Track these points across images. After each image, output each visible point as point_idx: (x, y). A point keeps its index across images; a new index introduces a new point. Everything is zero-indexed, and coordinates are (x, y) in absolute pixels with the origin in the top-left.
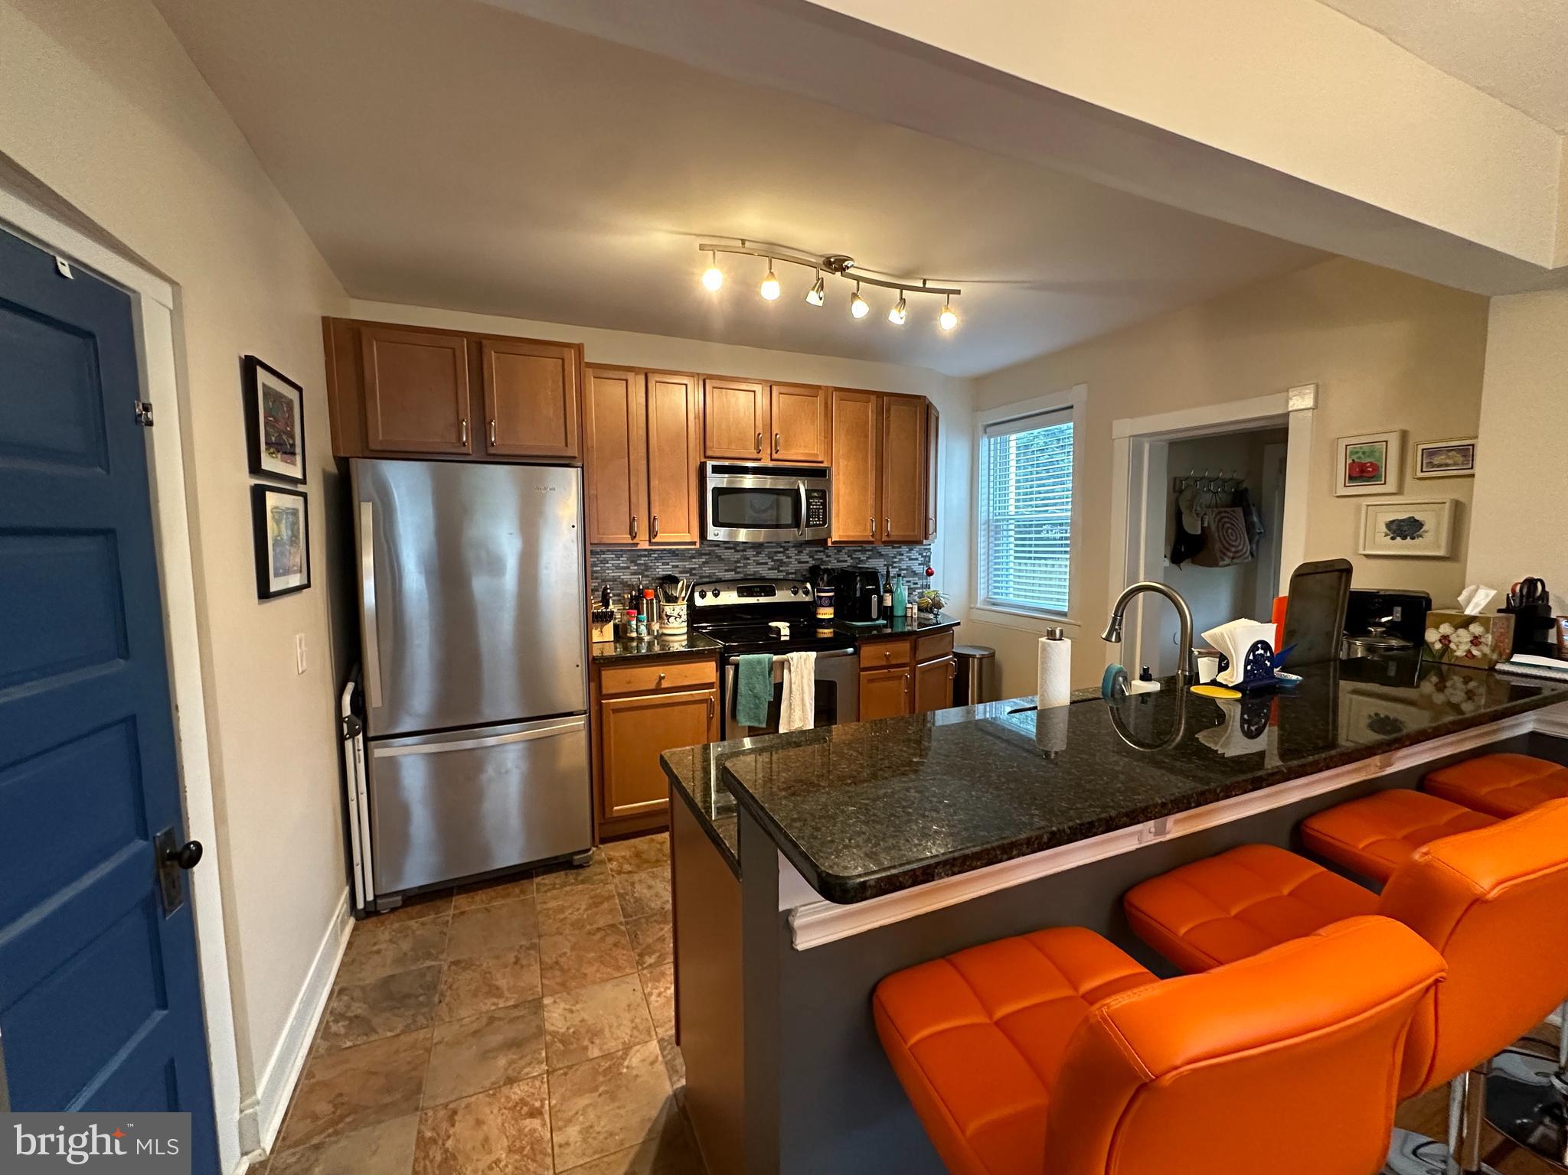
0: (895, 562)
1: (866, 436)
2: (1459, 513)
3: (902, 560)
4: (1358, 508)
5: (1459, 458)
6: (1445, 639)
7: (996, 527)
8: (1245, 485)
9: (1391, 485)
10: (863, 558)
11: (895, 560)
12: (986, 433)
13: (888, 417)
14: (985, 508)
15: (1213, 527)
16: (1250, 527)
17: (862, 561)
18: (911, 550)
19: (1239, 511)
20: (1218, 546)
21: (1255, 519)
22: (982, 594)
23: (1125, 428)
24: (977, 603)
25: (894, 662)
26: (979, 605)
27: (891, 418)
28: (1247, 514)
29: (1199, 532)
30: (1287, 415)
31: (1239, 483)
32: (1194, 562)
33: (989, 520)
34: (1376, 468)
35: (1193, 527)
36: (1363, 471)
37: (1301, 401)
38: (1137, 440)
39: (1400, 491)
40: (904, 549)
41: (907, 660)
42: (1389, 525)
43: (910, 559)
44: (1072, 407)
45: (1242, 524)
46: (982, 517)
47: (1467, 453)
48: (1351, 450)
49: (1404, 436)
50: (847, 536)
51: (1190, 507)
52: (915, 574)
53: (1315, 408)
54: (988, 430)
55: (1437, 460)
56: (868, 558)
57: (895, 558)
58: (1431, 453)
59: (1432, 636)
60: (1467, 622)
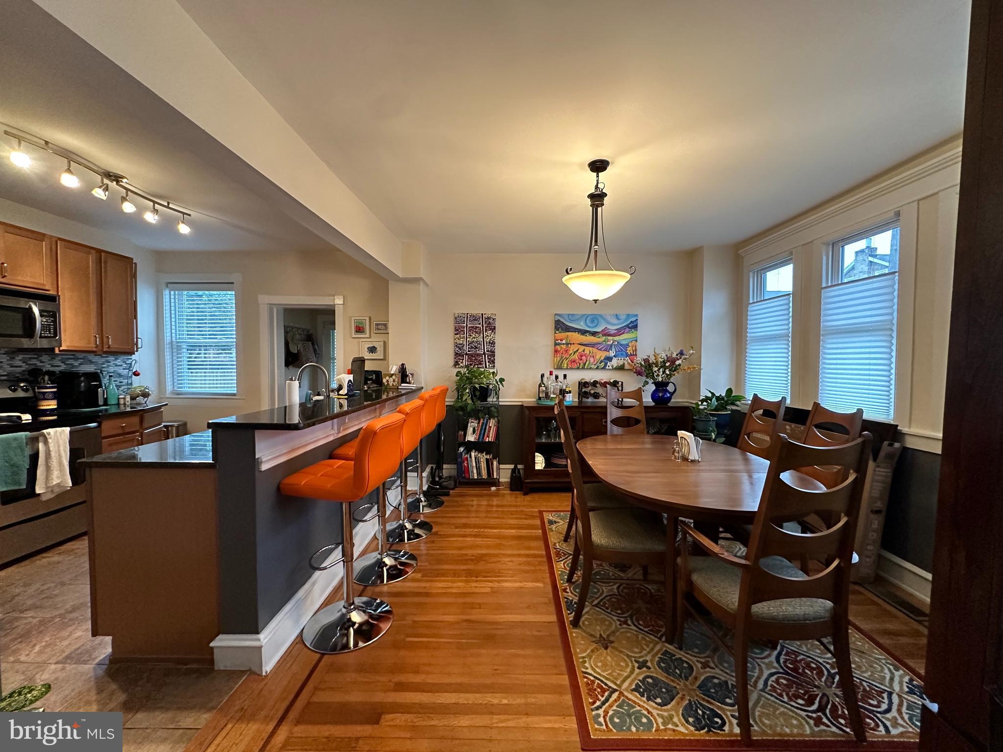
0: (104, 368)
1: (87, 276)
2: (385, 344)
3: (110, 366)
4: (359, 342)
5: (384, 327)
6: (387, 381)
7: (178, 346)
8: (311, 332)
9: (368, 335)
10: (76, 364)
11: (104, 366)
12: (167, 287)
13: (106, 267)
14: (169, 334)
15: (302, 350)
16: (315, 350)
17: (75, 366)
18: (116, 359)
19: (310, 343)
20: (304, 358)
21: (316, 347)
22: (169, 388)
23: (265, 300)
24: (166, 394)
25: (127, 430)
26: (168, 396)
27: (108, 268)
28: (313, 344)
29: (296, 352)
30: (334, 305)
31: (308, 331)
32: (294, 366)
33: (172, 342)
34: (363, 328)
35: (294, 349)
36: (359, 330)
37: (339, 301)
38: (271, 306)
39: (370, 338)
40: (111, 358)
41: (137, 428)
42: (368, 348)
43: (115, 366)
44: (233, 283)
45: (311, 349)
46: (167, 339)
47: (386, 325)
48: (356, 321)
49: (370, 318)
50: (74, 347)
51: (292, 340)
52: (120, 375)
53: (343, 304)
54: (169, 285)
55: (379, 327)
56: (80, 364)
57: (104, 364)
58: (377, 325)
59: (384, 381)
60: (391, 375)
